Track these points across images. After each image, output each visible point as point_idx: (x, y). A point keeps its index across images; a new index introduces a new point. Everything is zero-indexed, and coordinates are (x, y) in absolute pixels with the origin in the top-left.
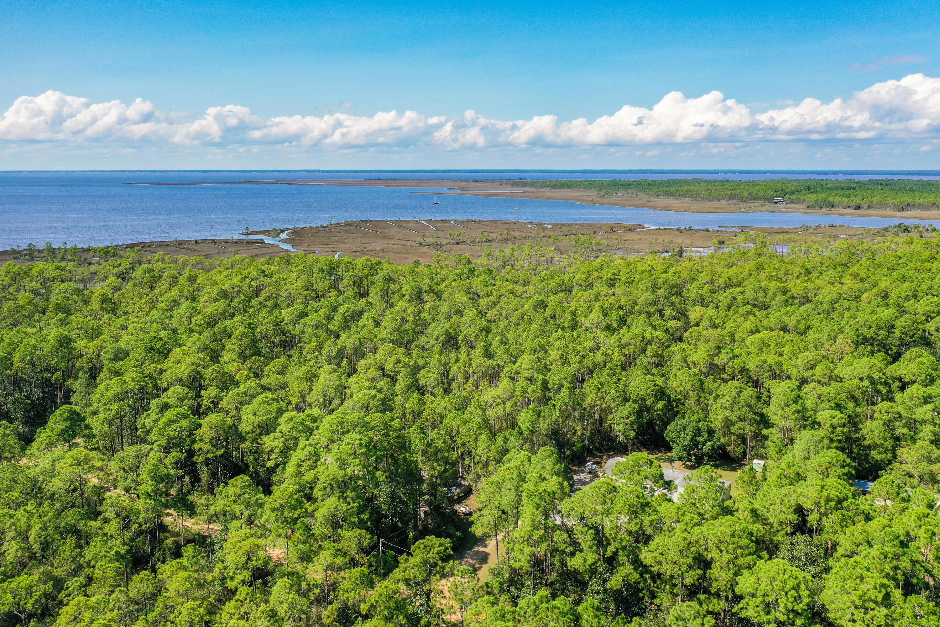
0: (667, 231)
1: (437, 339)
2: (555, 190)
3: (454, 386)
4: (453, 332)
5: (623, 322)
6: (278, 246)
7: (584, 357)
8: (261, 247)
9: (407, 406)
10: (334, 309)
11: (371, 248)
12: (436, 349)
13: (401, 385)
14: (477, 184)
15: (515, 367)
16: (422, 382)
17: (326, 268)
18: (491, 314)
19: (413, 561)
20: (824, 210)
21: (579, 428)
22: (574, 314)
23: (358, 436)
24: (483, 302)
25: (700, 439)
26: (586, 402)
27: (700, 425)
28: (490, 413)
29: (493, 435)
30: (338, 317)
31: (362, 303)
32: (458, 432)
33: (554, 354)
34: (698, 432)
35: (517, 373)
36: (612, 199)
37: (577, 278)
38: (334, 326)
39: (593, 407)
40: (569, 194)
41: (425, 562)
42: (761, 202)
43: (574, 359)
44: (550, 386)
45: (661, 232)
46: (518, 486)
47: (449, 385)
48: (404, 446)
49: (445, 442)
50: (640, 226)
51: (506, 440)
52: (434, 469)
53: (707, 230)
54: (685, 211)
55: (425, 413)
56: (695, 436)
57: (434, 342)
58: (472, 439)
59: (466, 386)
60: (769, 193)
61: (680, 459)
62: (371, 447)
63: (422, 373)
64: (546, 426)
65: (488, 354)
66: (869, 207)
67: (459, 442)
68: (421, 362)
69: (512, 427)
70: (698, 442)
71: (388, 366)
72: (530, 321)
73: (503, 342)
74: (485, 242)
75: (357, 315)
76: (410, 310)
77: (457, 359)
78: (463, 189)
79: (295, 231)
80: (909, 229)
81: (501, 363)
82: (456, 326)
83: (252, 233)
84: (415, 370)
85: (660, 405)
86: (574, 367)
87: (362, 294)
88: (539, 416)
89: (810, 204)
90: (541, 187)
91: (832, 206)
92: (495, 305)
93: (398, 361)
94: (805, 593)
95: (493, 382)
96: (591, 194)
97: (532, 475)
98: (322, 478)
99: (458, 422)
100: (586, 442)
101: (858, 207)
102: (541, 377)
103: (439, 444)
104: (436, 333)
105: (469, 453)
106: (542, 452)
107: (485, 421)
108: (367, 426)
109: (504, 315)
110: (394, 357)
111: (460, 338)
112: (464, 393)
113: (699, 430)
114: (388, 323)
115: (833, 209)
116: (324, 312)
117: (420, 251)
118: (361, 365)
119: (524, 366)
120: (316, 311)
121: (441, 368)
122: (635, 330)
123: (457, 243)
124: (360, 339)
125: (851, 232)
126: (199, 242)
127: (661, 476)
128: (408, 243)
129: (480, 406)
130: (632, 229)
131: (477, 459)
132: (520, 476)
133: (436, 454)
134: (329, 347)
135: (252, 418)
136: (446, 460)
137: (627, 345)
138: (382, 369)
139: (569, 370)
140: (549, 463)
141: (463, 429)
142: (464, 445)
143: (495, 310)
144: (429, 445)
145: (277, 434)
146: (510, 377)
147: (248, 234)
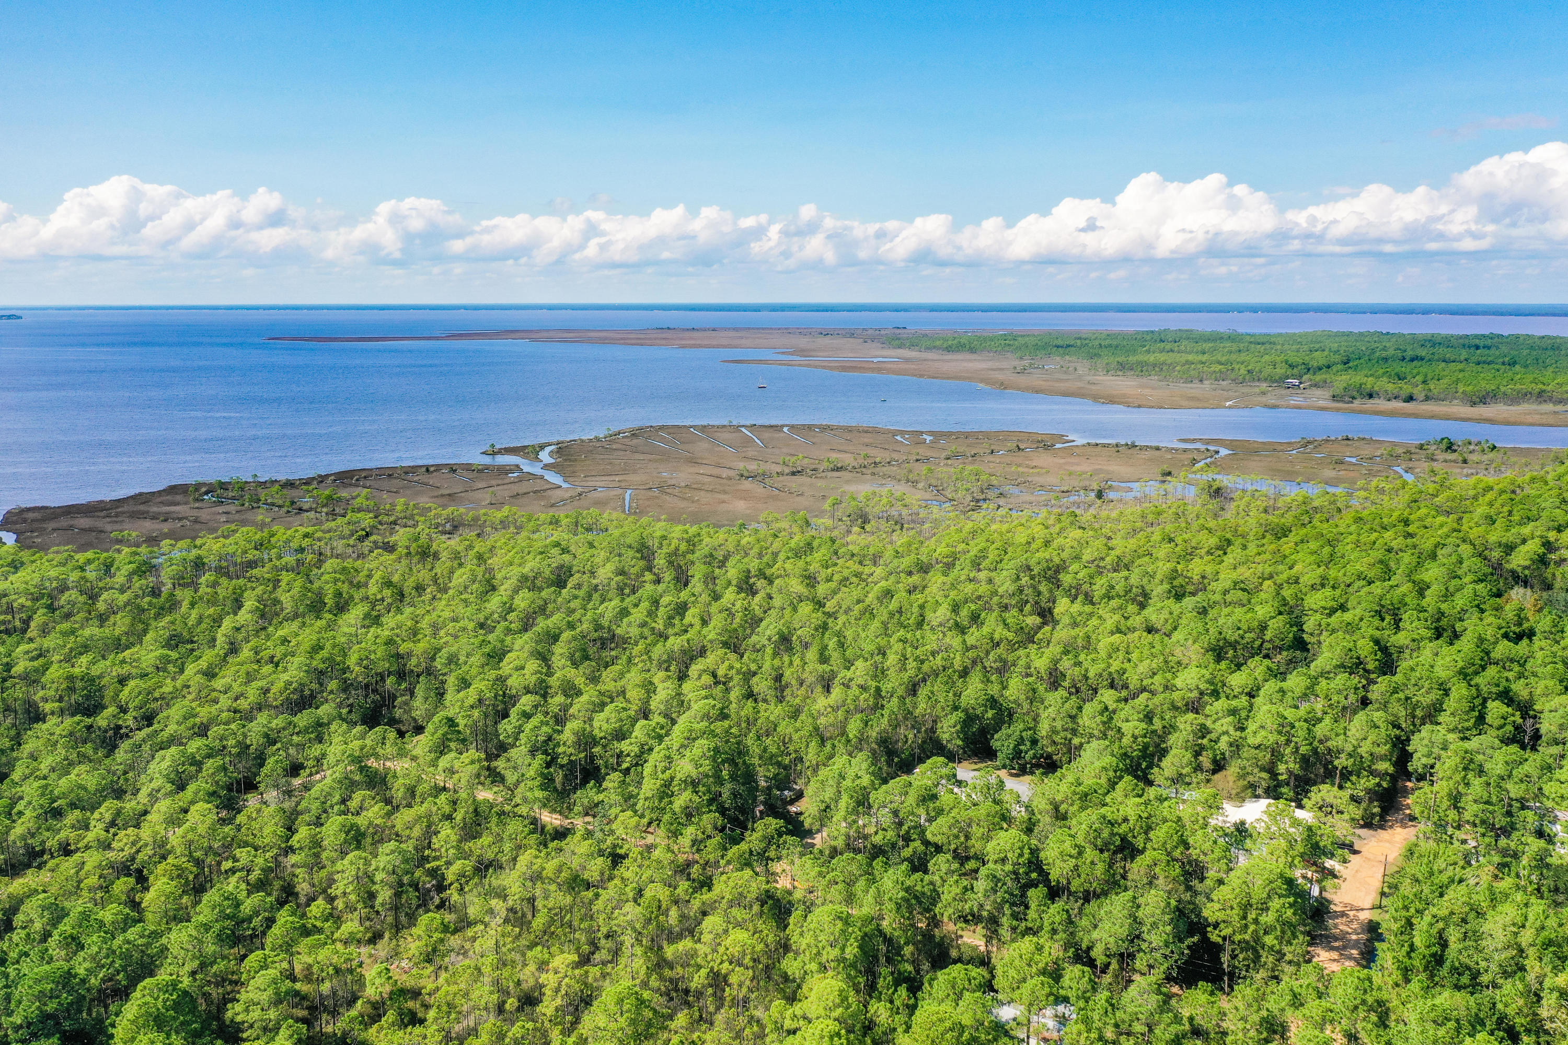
0: (1099, 448)
1: (769, 640)
2: (950, 356)
3: (787, 692)
4: (786, 631)
5: (975, 618)
6: (542, 477)
7: (922, 662)
8: (520, 480)
9: (742, 714)
10: (656, 603)
11: (673, 482)
12: (769, 650)
13: (734, 694)
14: (827, 341)
15: (849, 674)
16: (756, 690)
17: (635, 545)
18: (830, 606)
19: (755, 835)
20: (1357, 404)
21: (911, 736)
22: (922, 607)
23: (705, 742)
24: (822, 589)
25: (1022, 747)
26: (918, 711)
27: (1024, 734)
28: (822, 721)
29: (823, 741)
30: (662, 612)
31: (684, 595)
32: (790, 738)
33: (892, 659)
34: (1021, 741)
35: (851, 680)
36: (1035, 379)
37: (939, 551)
38: (660, 625)
39: (924, 716)
40: (970, 365)
41: (765, 837)
42: (1264, 386)
43: (912, 664)
44: (883, 694)
45: (1089, 449)
46: (839, 783)
47: (783, 691)
48: (742, 752)
49: (778, 748)
50: (1061, 438)
51: (834, 746)
52: (769, 771)
53: (1158, 449)
54: (1139, 406)
55: (760, 721)
56: (1019, 744)
57: (766, 642)
58: (803, 746)
59: (799, 693)
60: (1281, 370)
61: (1004, 767)
62: (716, 750)
63: (755, 680)
64: (874, 734)
65: (824, 659)
66: (1427, 398)
67: (792, 748)
68: (753, 667)
69: (843, 735)
70: (1021, 751)
71: (721, 672)
72: (873, 616)
73: (841, 645)
74: (833, 470)
75: (681, 609)
76: (739, 604)
77: (791, 663)
78: (802, 352)
79: (563, 450)
80: (1455, 447)
81: (835, 669)
82: (788, 625)
83: (500, 452)
84: (749, 675)
85: (990, 714)
86: (911, 673)
87: (683, 580)
88: (866, 725)
89: (1338, 392)
90: (928, 349)
91: (1371, 396)
92: (835, 593)
93: (731, 667)
94: (1026, 851)
95: (827, 689)
96: (1004, 364)
97: (851, 773)
98: (679, 776)
99: (790, 730)
100: (917, 751)
101: (1410, 399)
102: (874, 684)
103: (773, 749)
104: (768, 633)
105: (801, 760)
106: (861, 756)
107: (816, 729)
108: (713, 734)
109: (844, 607)
110: (727, 663)
111: (795, 638)
112: (797, 701)
113: (1022, 737)
114: (717, 622)
115: (1371, 401)
116: (645, 605)
117: (742, 487)
118: (694, 670)
119: (858, 673)
120: (636, 605)
121: (774, 673)
122: (985, 630)
123: (793, 474)
124: (688, 641)
125: (1367, 451)
126: (432, 469)
127: (955, 776)
128: (725, 473)
129: (812, 715)
130: (1046, 444)
131: (808, 764)
132: (840, 775)
133: (771, 758)
134: (658, 651)
135: (605, 726)
136: (779, 764)
137: (974, 647)
138: (714, 675)
139: (906, 676)
140: (864, 766)
141: (795, 737)
142: (796, 751)
143: (834, 601)
144: (765, 750)
145: (633, 740)
146: (843, 684)
147: (494, 454)
